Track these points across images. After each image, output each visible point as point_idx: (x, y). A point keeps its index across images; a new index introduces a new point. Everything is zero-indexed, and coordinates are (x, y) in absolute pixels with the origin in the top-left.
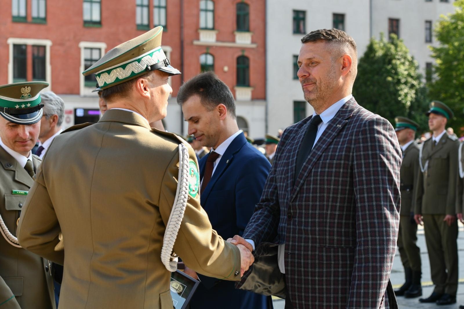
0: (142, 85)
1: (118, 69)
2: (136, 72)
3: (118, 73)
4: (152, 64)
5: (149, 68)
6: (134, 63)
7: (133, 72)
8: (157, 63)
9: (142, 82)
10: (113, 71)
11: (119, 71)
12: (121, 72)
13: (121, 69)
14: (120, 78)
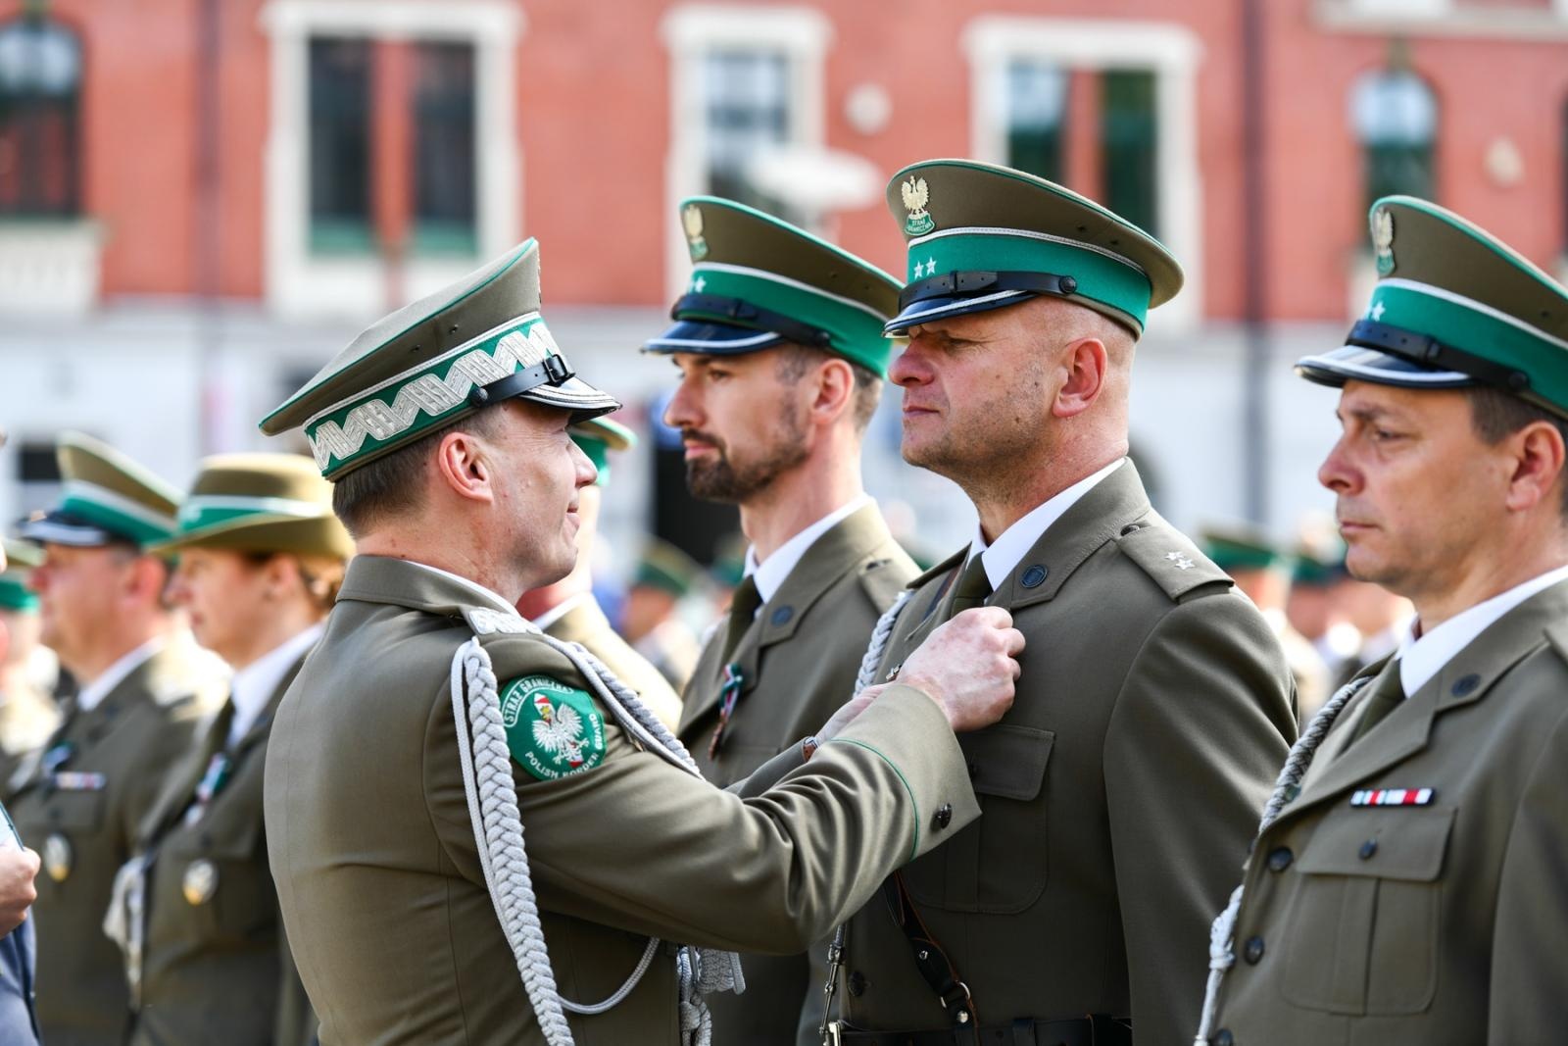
0: (458, 457)
1: (369, 405)
2: (433, 410)
3: (369, 421)
4: (492, 380)
5: (484, 393)
6: (422, 381)
7: (421, 410)
8: (513, 376)
9: (460, 445)
10: (351, 412)
11: (374, 412)
12: (380, 416)
13: (380, 404)
14: (380, 435)
